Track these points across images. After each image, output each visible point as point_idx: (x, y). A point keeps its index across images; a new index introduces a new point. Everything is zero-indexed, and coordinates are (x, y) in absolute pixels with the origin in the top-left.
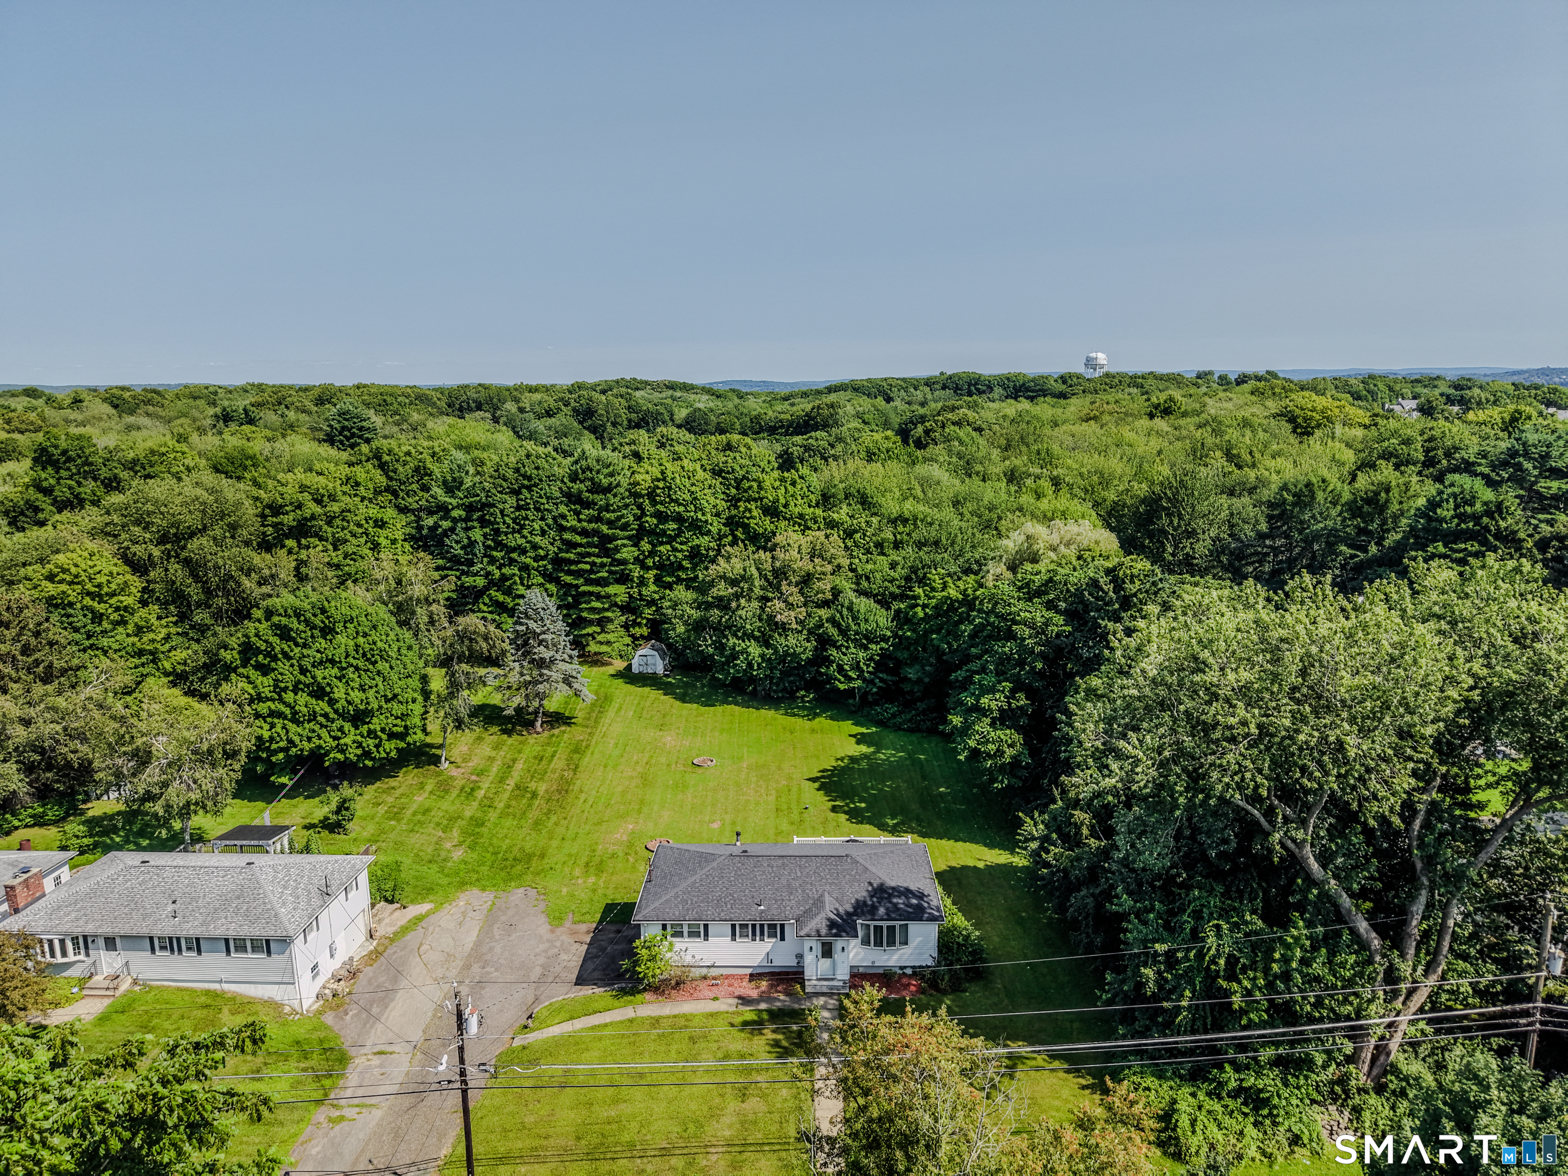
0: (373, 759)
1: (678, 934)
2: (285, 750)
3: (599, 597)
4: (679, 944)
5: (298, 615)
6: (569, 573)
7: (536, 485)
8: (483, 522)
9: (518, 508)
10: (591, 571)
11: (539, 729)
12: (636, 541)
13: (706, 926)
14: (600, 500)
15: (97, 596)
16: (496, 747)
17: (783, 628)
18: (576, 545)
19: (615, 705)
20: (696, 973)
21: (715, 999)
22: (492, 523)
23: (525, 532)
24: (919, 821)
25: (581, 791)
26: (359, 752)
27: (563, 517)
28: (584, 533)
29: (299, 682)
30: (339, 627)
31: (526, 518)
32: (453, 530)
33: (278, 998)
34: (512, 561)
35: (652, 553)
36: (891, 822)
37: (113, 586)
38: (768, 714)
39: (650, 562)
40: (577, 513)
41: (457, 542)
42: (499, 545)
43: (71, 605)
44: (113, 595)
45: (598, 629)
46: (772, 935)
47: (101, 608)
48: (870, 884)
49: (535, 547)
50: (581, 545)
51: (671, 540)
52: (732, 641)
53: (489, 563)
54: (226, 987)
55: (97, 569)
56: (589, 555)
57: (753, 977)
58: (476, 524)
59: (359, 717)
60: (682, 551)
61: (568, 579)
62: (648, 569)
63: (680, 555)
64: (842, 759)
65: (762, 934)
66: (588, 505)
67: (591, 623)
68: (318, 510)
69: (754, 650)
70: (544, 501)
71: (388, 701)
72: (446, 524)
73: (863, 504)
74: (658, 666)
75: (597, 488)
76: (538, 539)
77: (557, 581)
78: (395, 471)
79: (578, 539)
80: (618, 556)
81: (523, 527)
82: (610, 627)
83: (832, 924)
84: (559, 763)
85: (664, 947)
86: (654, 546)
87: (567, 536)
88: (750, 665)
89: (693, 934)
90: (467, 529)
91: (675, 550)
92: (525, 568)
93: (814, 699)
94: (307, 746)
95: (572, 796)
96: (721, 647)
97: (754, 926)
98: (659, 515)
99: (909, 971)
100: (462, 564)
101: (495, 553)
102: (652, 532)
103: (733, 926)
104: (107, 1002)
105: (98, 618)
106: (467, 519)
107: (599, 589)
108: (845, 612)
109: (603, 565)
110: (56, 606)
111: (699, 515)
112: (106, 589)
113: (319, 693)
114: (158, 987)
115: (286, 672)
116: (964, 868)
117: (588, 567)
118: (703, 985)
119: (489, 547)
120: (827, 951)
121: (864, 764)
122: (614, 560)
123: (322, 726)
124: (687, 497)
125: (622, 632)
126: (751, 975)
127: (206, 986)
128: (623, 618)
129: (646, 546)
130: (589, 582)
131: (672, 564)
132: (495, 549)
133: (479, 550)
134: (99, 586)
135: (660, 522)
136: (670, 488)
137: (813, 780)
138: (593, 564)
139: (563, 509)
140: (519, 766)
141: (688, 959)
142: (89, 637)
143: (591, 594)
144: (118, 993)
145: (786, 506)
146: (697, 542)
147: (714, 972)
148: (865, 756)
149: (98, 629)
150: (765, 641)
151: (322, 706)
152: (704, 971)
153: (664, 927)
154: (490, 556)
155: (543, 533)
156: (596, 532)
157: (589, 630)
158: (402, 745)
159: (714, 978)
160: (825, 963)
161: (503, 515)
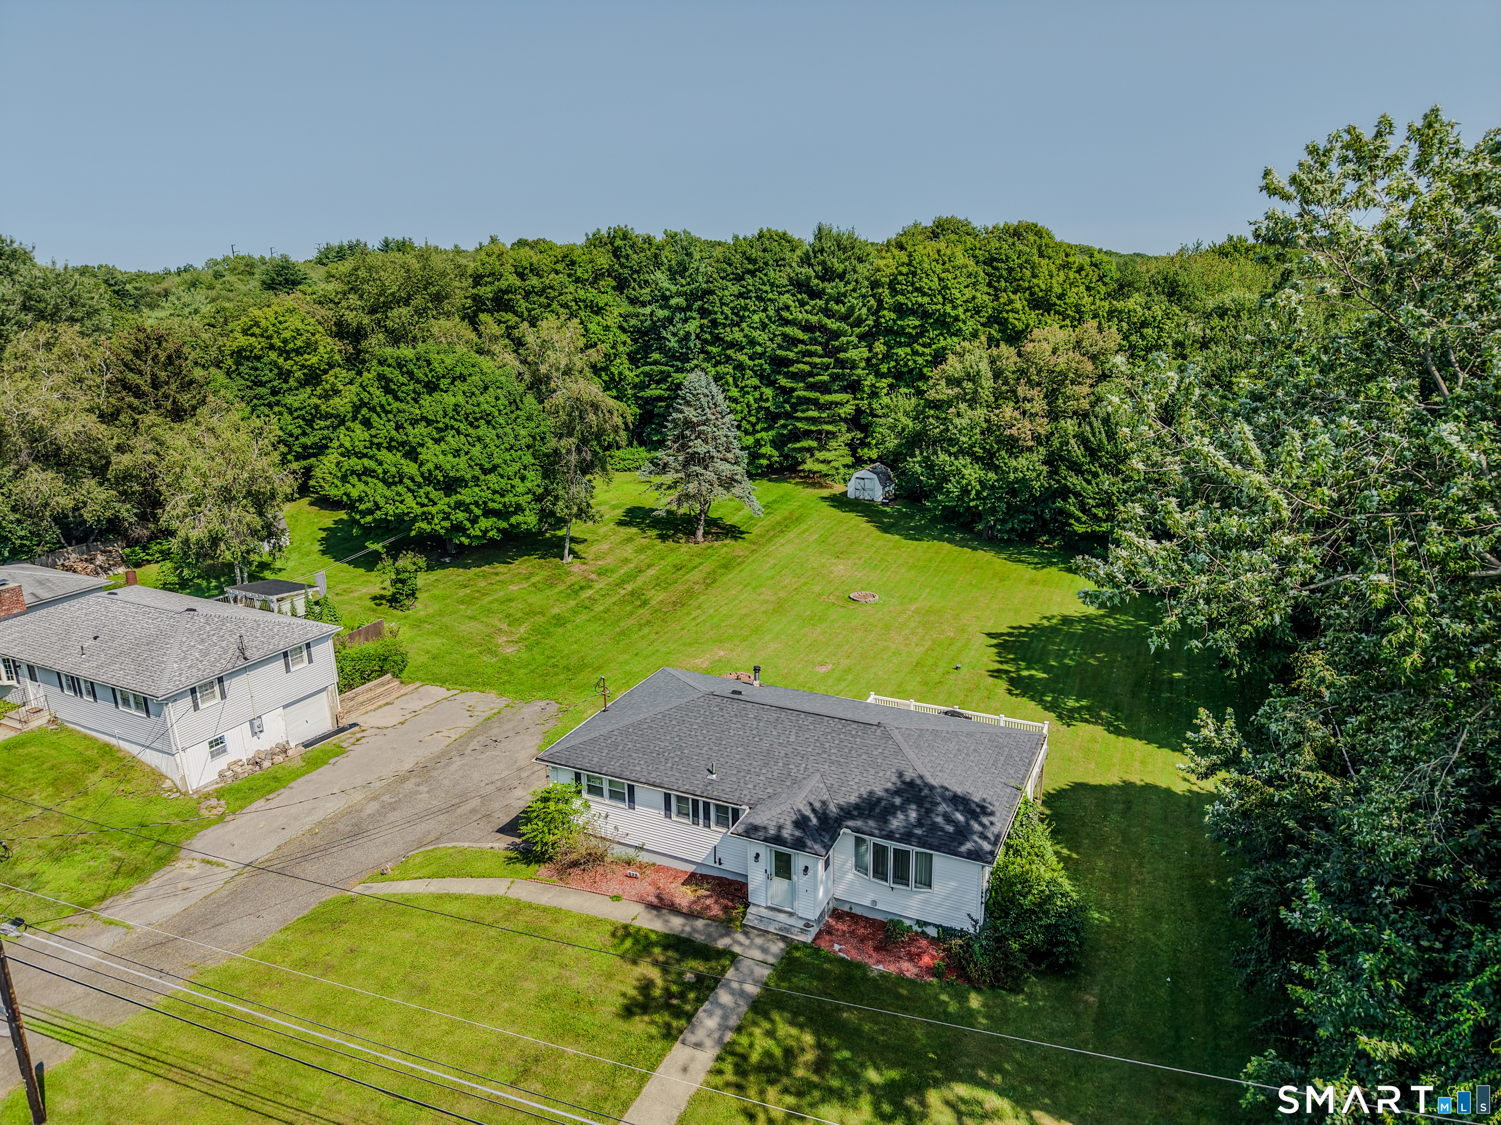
0: (469, 536)
1: (594, 790)
2: (370, 512)
3: (820, 407)
4: (600, 806)
5: (400, 366)
6: (787, 375)
7: (760, 270)
8: (704, 312)
9: (741, 295)
10: (811, 374)
11: (700, 538)
12: (868, 338)
13: (631, 789)
14: (829, 288)
15: (285, 353)
16: (641, 550)
17: (1013, 446)
18: (795, 342)
19: (804, 526)
20: (618, 851)
21: (616, 898)
22: (710, 313)
23: (744, 325)
24: (1115, 709)
25: (698, 608)
26: (447, 524)
27: (787, 308)
28: (808, 328)
29: (392, 439)
30: (444, 383)
31: (745, 308)
32: (670, 320)
33: (164, 770)
34: (729, 359)
35: (887, 357)
36: (1071, 703)
37: (299, 343)
38: (986, 557)
39: (884, 368)
40: (802, 304)
41: (674, 335)
42: (717, 339)
43: (258, 358)
44: (298, 352)
45: (814, 444)
46: (722, 821)
47: (287, 365)
48: (900, 775)
49: (752, 343)
50: (802, 342)
51: (913, 340)
52: (943, 457)
53: (705, 360)
54: (122, 744)
55: (286, 325)
56: (811, 354)
57: (693, 879)
58: (694, 314)
59: (450, 485)
60: (922, 354)
61: (783, 381)
62: (883, 376)
63: (920, 360)
64: (1048, 619)
65: (707, 817)
66: (815, 294)
67: (807, 434)
68: (518, 283)
69: (972, 473)
70: (767, 288)
71: (485, 472)
72: (662, 313)
73: (1170, 295)
74: (877, 493)
75: (828, 275)
76: (756, 334)
77: (771, 383)
78: (627, 257)
79: (800, 335)
80: (842, 355)
81: (742, 319)
82: (833, 444)
83: (801, 823)
84: (697, 575)
85: (577, 803)
86: (891, 348)
87: (789, 330)
88: (965, 491)
89: (615, 795)
90: (685, 321)
91: (915, 353)
92: (740, 367)
93: (1060, 547)
94: (390, 509)
95: (685, 610)
96: (930, 467)
97: (695, 803)
98: (901, 310)
99: (932, 932)
100: (678, 359)
101: (710, 348)
102: (889, 331)
103: (667, 797)
104: (13, 734)
105: (284, 375)
106: (689, 308)
107: (818, 394)
108: (1097, 424)
109: (827, 367)
110: (248, 358)
111: (948, 308)
112: (291, 345)
113: (412, 454)
114: (72, 730)
115: (384, 428)
116: (1149, 788)
117: (807, 368)
118: (620, 871)
119: (705, 341)
120: (783, 868)
121: (1078, 628)
122: (837, 360)
123: (409, 490)
124: (935, 285)
125: (845, 450)
126: (693, 875)
127: (107, 739)
128: (849, 436)
129: (880, 347)
130: (811, 387)
131: (911, 371)
132: (712, 344)
133: (694, 343)
134: (285, 341)
135: (901, 318)
136: (914, 274)
137: (990, 635)
138: (813, 365)
139: (787, 299)
140: (651, 572)
141: (607, 830)
142: (274, 393)
143: (808, 401)
144: (27, 728)
145: (1061, 297)
146: (943, 343)
147: (644, 857)
148: (1088, 619)
149: (285, 386)
150: (988, 461)
151: (411, 468)
152: (631, 852)
153: (578, 777)
154: (707, 353)
155: (764, 327)
156: (822, 328)
157: (805, 443)
158: (504, 525)
159: (641, 867)
160: (780, 885)
161: (722, 304)
